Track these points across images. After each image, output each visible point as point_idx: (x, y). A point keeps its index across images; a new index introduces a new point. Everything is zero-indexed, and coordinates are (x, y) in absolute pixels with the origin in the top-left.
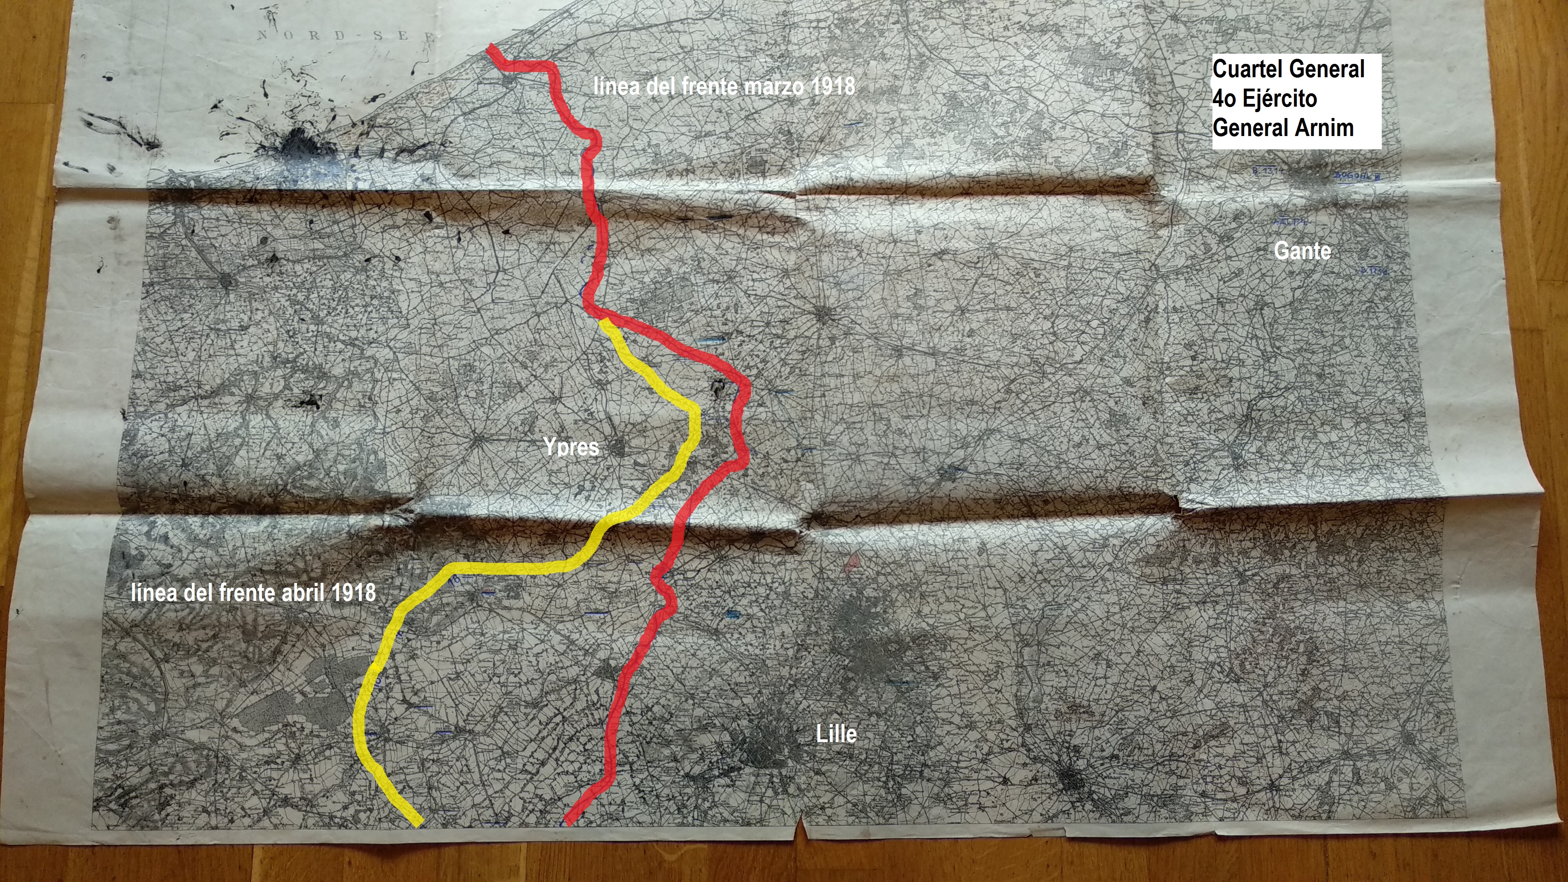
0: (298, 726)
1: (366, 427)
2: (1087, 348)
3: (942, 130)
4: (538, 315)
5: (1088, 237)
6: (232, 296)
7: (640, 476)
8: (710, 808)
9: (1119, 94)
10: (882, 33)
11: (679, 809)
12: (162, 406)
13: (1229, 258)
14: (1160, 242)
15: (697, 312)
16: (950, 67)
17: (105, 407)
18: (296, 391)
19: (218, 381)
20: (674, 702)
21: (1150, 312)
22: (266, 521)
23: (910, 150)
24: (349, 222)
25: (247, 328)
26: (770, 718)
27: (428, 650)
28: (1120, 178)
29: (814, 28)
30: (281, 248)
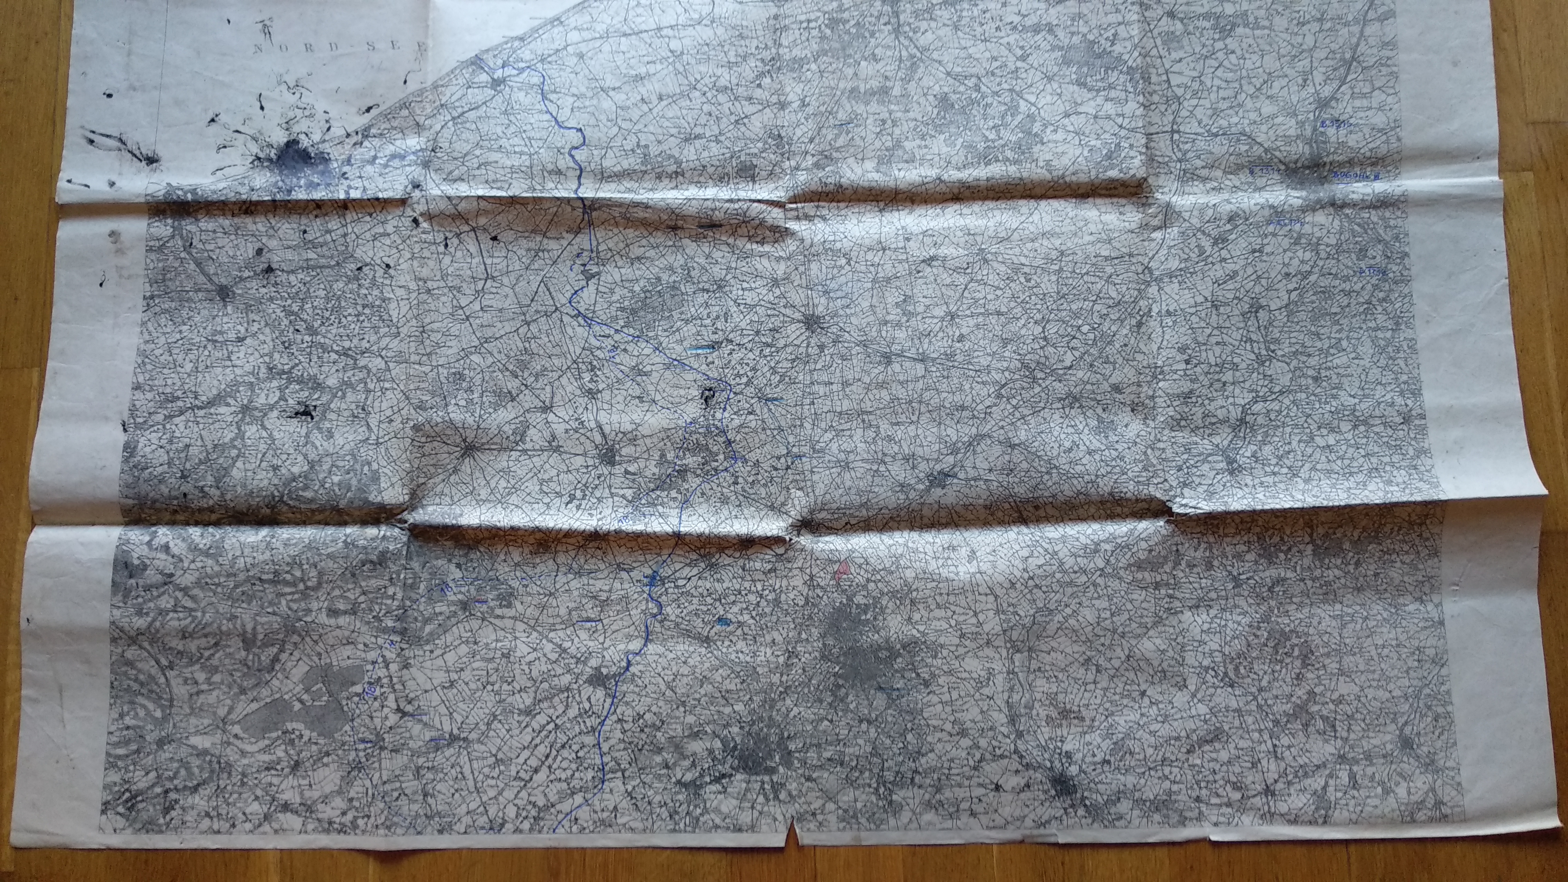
0: (297, 733)
1: (360, 438)
2: (1077, 354)
3: (933, 133)
4: (528, 324)
5: (1080, 241)
6: (229, 308)
7: (631, 484)
8: (702, 815)
9: (1113, 94)
10: (872, 34)
11: (671, 816)
12: (160, 417)
13: (1224, 260)
14: (1153, 244)
15: (687, 322)
16: (941, 68)
17: (107, 419)
18: (291, 401)
19: (215, 392)
20: (665, 709)
21: (1142, 316)
22: (264, 532)
23: (900, 152)
24: (340, 232)
25: (244, 339)
26: (761, 725)
27: (421, 659)
28: (1112, 180)
29: (804, 29)
30: (276, 259)
